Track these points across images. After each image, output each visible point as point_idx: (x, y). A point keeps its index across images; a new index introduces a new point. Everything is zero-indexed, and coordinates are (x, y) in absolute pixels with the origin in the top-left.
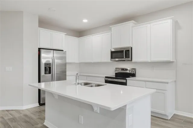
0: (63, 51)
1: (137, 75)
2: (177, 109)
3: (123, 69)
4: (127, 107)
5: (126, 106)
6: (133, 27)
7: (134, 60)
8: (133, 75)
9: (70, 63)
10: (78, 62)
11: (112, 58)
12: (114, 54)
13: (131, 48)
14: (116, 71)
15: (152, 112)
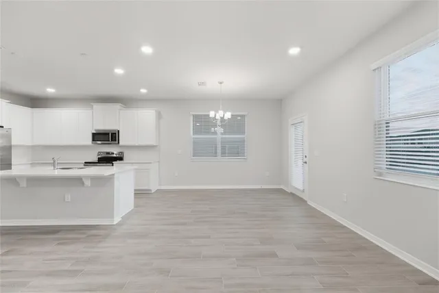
0: (3, 127)
1: (124, 159)
2: (160, 185)
3: (108, 153)
4: (116, 176)
5: (113, 175)
6: (121, 110)
7: (121, 143)
8: (121, 159)
9: (16, 146)
10: (30, 144)
11: (93, 140)
12: (96, 136)
13: (118, 131)
14: (98, 155)
15: (135, 190)
